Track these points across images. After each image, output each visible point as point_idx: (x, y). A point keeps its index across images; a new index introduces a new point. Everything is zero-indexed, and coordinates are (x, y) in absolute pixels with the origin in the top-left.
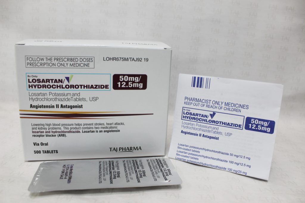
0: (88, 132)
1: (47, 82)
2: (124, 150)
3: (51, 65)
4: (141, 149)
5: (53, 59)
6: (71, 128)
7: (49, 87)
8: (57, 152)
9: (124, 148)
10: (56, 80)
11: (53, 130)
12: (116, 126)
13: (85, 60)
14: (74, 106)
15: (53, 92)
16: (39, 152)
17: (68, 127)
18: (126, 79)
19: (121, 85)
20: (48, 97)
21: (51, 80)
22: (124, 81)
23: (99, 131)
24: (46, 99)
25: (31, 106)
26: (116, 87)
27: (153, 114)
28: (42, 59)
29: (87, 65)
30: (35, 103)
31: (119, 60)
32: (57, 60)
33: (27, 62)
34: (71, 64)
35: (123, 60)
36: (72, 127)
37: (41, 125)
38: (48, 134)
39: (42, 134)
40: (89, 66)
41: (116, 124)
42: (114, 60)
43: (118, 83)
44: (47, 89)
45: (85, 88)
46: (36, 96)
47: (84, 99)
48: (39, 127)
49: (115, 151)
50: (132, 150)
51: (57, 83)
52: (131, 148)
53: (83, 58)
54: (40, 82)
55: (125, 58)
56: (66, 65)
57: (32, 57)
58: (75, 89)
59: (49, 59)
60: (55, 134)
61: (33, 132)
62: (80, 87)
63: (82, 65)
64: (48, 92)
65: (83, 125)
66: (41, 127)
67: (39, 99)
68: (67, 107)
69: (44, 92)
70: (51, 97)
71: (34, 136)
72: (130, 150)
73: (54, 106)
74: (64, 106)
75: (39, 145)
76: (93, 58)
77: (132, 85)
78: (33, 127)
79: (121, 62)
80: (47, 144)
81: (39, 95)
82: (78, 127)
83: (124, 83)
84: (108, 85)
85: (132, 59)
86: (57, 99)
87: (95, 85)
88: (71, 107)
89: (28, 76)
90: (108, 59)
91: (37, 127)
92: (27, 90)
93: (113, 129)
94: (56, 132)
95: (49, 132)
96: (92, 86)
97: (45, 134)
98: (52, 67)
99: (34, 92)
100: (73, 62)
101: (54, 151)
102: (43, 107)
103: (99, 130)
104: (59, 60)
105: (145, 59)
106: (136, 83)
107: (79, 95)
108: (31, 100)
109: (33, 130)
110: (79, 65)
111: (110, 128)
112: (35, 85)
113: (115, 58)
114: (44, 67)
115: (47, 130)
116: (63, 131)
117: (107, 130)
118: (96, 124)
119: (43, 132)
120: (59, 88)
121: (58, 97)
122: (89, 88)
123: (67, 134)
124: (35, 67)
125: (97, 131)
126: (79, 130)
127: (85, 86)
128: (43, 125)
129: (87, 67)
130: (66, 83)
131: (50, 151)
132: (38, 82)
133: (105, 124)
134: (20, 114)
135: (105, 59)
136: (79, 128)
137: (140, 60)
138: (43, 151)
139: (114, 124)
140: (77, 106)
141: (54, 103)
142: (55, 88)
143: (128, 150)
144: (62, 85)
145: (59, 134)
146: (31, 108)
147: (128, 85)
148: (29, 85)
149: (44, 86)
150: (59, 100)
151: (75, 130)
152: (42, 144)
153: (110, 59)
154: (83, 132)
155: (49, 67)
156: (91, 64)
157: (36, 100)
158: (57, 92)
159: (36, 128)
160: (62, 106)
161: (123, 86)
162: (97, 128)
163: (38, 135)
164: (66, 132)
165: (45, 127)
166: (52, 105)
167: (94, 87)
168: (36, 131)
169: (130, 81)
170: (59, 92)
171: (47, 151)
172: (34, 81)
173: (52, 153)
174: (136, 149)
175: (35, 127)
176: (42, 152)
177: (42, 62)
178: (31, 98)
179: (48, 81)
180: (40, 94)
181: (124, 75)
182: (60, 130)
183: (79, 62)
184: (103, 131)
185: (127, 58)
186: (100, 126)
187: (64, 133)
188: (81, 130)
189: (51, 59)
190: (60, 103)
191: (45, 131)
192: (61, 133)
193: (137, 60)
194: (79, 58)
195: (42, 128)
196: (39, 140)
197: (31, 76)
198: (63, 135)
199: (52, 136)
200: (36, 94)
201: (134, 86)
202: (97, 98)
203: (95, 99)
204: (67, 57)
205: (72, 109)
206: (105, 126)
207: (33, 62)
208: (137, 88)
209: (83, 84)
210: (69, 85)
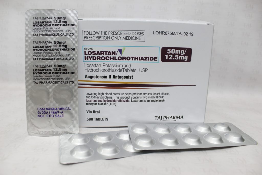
0: (137, 101)
2: (168, 119)
3: (105, 38)
4: (183, 118)
5: (108, 32)
6: (122, 98)
7: (103, 58)
8: (107, 120)
9: (168, 117)
10: (110, 52)
11: (105, 99)
12: (162, 96)
13: (136, 33)
14: (125, 76)
15: (106, 63)
16: (91, 119)
17: (118, 96)
18: (173, 52)
19: (169, 57)
20: (102, 68)
21: (105, 52)
22: (171, 54)
23: (146, 101)
24: (99, 70)
25: (86, 76)
26: (163, 59)
27: (195, 85)
28: (98, 33)
29: (139, 38)
30: (90, 74)
31: (168, 34)
32: (111, 33)
33: (84, 35)
34: (124, 38)
35: (171, 34)
36: (122, 96)
37: (94, 94)
38: (100, 102)
39: (95, 102)
40: (140, 39)
41: (162, 94)
42: (163, 34)
43: (166, 56)
44: (101, 60)
45: (136, 59)
47: (134, 71)
48: (92, 96)
49: (160, 119)
50: (175, 119)
51: (111, 55)
52: (174, 117)
54: (95, 54)
55: (173, 32)
56: (119, 38)
57: (89, 31)
58: (127, 61)
59: (104, 32)
60: (107, 103)
61: (87, 101)
62: (131, 58)
63: (134, 38)
64: (102, 64)
65: (132, 94)
66: (94, 96)
67: (93, 70)
68: (119, 78)
69: (98, 63)
70: (105, 68)
71: (88, 104)
72: (173, 119)
73: (107, 76)
74: (116, 76)
75: (91, 113)
76: (144, 32)
77: (178, 57)
78: (87, 96)
79: (169, 36)
80: (98, 112)
81: (93, 66)
82: (127, 96)
83: (171, 56)
84: (157, 57)
85: (179, 33)
86: (110, 70)
87: (145, 57)
88: (122, 78)
89: (85, 49)
90: (157, 33)
91: (91, 96)
92: (83, 62)
93: (159, 99)
94: (108, 101)
95: (102, 101)
96: (142, 58)
97: (97, 102)
98: (107, 40)
99: (89, 63)
100: (126, 36)
101: (105, 118)
102: (97, 77)
103: (146, 100)
104: (113, 34)
105: (190, 33)
106: (182, 56)
107: (130, 66)
108: (86, 71)
109: (87, 99)
110: (131, 38)
111: (157, 97)
112: (90, 57)
113: (163, 32)
114: (99, 40)
115: (100, 99)
116: (114, 100)
117: (154, 99)
118: (144, 94)
120: (112, 59)
121: (110, 68)
122: (139, 60)
123: (117, 103)
124: (91, 40)
126: (128, 99)
127: (136, 57)
128: (96, 94)
129: (139, 40)
131: (101, 118)
132: (93, 54)
133: (153, 94)
135: (155, 33)
137: (186, 34)
138: (95, 118)
139: (160, 94)
140: (127, 76)
141: (107, 74)
142: (109, 59)
143: (171, 119)
144: (115, 57)
145: (110, 102)
146: (86, 78)
147: (175, 58)
148: (85, 57)
149: (99, 58)
150: (112, 71)
151: (125, 99)
152: (94, 112)
153: (159, 33)
154: (132, 102)
155: (104, 40)
156: (142, 38)
157: (91, 70)
158: (110, 63)
159: (89, 98)
160: (114, 77)
161: (170, 59)
162: (145, 98)
163: (91, 104)
164: (116, 101)
165: (98, 96)
166: (105, 76)
167: (144, 59)
168: (90, 99)
169: (177, 54)
170: (112, 64)
171: (99, 118)
172: (90, 53)
173: (103, 120)
174: (179, 118)
175: (89, 96)
176: (94, 119)
177: (98, 35)
178: (86, 69)
179: (102, 53)
180: (95, 65)
181: (171, 48)
182: (111, 99)
183: (131, 36)
184: (150, 101)
185: (175, 32)
186: (148, 96)
187: (115, 102)
188: (130, 100)
189: (106, 32)
190: (112, 74)
191: (97, 99)
192: (112, 102)
193: (184, 34)
194: (131, 32)
195: (95, 97)
196: (92, 108)
197: (87, 49)
198: (114, 104)
199: (104, 104)
200: (91, 66)
201: (180, 59)
202: (146, 70)
203: (145, 70)
204: (120, 31)
205: (123, 79)
206: (152, 96)
207: (90, 35)
208: (183, 61)
209: (134, 56)
210: (122, 57)
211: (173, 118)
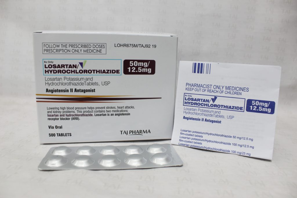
0: (100, 115)
1: (62, 68)
2: (134, 133)
3: (66, 51)
4: (150, 132)
5: (68, 46)
6: (84, 112)
7: (64, 72)
8: (71, 135)
9: (134, 131)
10: (70, 65)
11: (67, 114)
12: (126, 109)
13: (97, 46)
14: (87, 90)
15: (68, 77)
16: (53, 135)
17: (81, 110)
19: (131, 70)
20: (63, 81)
21: (66, 65)
22: (134, 66)
23: (110, 115)
24: (61, 84)
26: (126, 72)
27: (161, 98)
28: (58, 46)
29: (100, 51)
30: (51, 88)
31: (130, 46)
32: (72, 46)
33: (44, 49)
34: (85, 50)
35: (133, 46)
36: (85, 110)
37: (56, 108)
38: (62, 117)
39: (57, 117)
40: (101, 52)
41: (126, 107)
42: (125, 46)
43: (128, 68)
44: (62, 74)
45: (98, 72)
46: (52, 81)
47: (96, 84)
48: (54, 110)
49: (126, 134)
51: (72, 68)
52: (141, 131)
53: (95, 44)
54: (56, 67)
55: (135, 45)
57: (48, 44)
58: (88, 74)
59: (64, 45)
60: (69, 117)
61: (48, 116)
62: (93, 71)
63: (95, 51)
64: (63, 77)
65: (95, 108)
66: (55, 110)
67: (54, 83)
68: (81, 91)
69: (59, 77)
70: (66, 81)
71: (49, 119)
73: (68, 90)
74: (78, 90)
75: (53, 128)
76: (105, 44)
77: (141, 70)
78: (49, 110)
79: (130, 49)
80: (61, 127)
81: (54, 79)
82: (90, 110)
83: (134, 69)
84: (119, 70)
85: (141, 46)
86: (72, 84)
88: (84, 91)
89: (45, 62)
90: (119, 45)
91: (52, 110)
92: (44, 75)
93: (123, 113)
94: (70, 115)
95: (64, 115)
96: (104, 70)
97: (59, 117)
98: (67, 53)
99: (50, 77)
100: (86, 49)
101: (68, 134)
102: (58, 91)
103: (110, 113)
104: (73, 47)
105: (153, 45)
106: (145, 68)
107: (91, 79)
108: (47, 84)
109: (49, 114)
110: (92, 51)
111: (121, 111)
112: (51, 70)
113: (125, 45)
114: (59, 53)
115: (62, 114)
116: (76, 114)
117: (118, 113)
118: (108, 108)
119: (57, 115)
120: (73, 73)
121: (72, 82)
122: (101, 73)
123: (80, 117)
124: (51, 53)
125: (109, 114)
126: (91, 113)
127: (98, 70)
128: (58, 109)
130: (80, 68)
131: (64, 134)
132: (54, 68)
133: (116, 107)
134: (37, 98)
135: (116, 46)
136: (92, 112)
137: (149, 46)
138: (58, 134)
139: (124, 108)
140: (90, 90)
141: (68, 88)
142: (70, 73)
143: (137, 133)
144: (76, 70)
145: (72, 117)
146: (46, 92)
147: (138, 70)
148: (45, 70)
149: (60, 71)
150: (73, 84)
151: (87, 113)
152: (57, 127)
153: (121, 45)
154: (95, 116)
155: (64, 53)
156: (103, 50)
157: (52, 84)
158: (71, 77)
159: (51, 112)
160: (76, 90)
161: (133, 71)
162: (108, 111)
163: (53, 119)
164: (79, 115)
165: (60, 110)
166: (66, 89)
167: (106, 71)
168: (51, 114)
169: (140, 66)
170: (73, 77)
171: (61, 134)
172: (50, 66)
173: (66, 136)
174: (146, 132)
175: (50, 110)
176: (56, 135)
177: (58, 48)
178: (47, 83)
179: (63, 66)
180: (56, 79)
181: (134, 61)
182: (73, 114)
183: (92, 48)
184: (114, 115)
185: (137, 45)
186: (111, 110)
187: (78, 117)
188: (93, 114)
189: (66, 45)
190: (74, 87)
191: (59, 114)
192: (75, 117)
193: (146, 46)
194: (92, 45)
195: (56, 112)
196: (53, 123)
197: (47, 62)
198: (77, 119)
199: (67, 119)
200: (52, 79)
201: (143, 71)
202: (109, 83)
203: (107, 83)
204: (81, 44)
205: (85, 93)
206: (116, 110)
207: (50, 48)
208: (146, 73)
209: (96, 69)
210: (83, 70)
211: (139, 133)
